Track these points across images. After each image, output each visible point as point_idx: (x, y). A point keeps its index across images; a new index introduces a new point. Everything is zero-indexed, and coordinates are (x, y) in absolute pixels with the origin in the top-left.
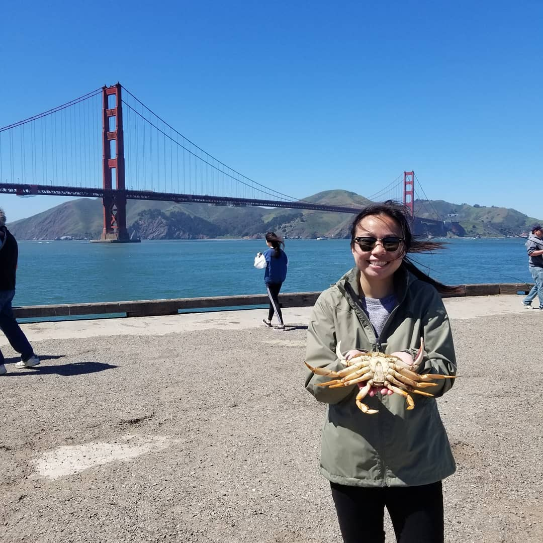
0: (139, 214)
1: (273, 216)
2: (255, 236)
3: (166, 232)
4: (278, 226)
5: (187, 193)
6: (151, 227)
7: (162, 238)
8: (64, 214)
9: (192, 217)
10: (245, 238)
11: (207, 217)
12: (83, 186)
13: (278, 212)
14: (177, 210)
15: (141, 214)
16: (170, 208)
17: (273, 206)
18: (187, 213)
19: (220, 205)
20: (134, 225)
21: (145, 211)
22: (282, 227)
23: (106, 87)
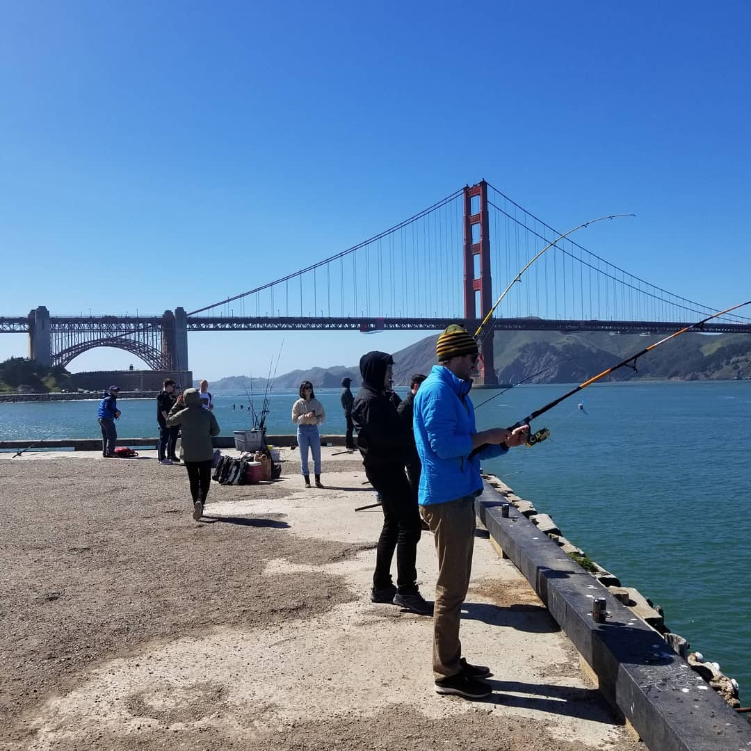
0: (520, 350)
1: (718, 345)
2: (689, 376)
3: (556, 373)
4: (725, 361)
5: (578, 318)
6: (536, 367)
7: (553, 381)
8: (425, 352)
9: (595, 351)
10: (673, 379)
11: (616, 349)
12: (440, 317)
13: (726, 339)
14: (571, 342)
15: (523, 350)
16: (561, 340)
17: (720, 332)
18: (587, 346)
19: (628, 333)
20: (513, 364)
21: (527, 344)
22: (731, 361)
23: (467, 187)
